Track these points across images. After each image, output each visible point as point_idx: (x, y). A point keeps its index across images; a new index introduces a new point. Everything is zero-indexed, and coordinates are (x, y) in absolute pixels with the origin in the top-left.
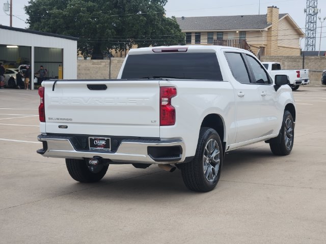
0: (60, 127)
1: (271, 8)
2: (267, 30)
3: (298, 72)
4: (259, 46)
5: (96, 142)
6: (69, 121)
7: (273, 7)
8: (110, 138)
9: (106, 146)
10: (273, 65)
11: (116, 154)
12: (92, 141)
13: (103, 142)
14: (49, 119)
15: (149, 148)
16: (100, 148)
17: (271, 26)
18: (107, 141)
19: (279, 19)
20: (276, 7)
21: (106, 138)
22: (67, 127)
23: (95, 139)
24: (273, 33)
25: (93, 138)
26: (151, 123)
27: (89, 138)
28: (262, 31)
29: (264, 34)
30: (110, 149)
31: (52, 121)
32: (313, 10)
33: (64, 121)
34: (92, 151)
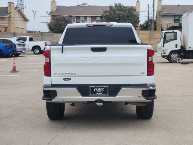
0: (64, 79)
1: (10, 3)
2: (8, 17)
3: (46, 43)
4: (3, 27)
5: (95, 90)
6: (73, 75)
7: (11, 3)
8: (107, 86)
9: (105, 91)
10: (30, 38)
11: (117, 97)
12: (92, 88)
13: (102, 89)
14: (55, 74)
15: (143, 91)
16: (99, 94)
17: (10, 14)
19: (15, 10)
20: (13, 3)
21: (104, 86)
22: (70, 79)
24: (12, 19)
25: (94, 87)
26: (141, 74)
27: (90, 86)
28: (5, 17)
29: (7, 19)
30: (108, 94)
32: (21, 6)
33: (69, 75)
34: (93, 96)
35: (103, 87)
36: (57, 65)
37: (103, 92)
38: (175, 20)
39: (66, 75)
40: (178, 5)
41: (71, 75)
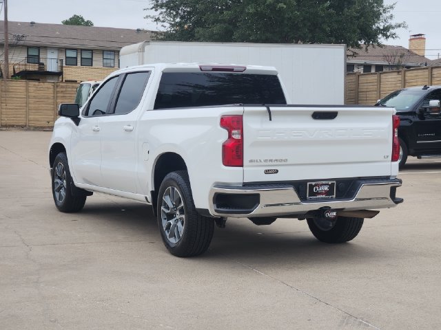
0: (267, 172)
5: (316, 189)
6: (283, 163)
8: (335, 182)
9: (329, 193)
12: (312, 187)
13: (326, 188)
16: (321, 196)
18: (331, 186)
21: (330, 183)
22: (277, 172)
23: (316, 185)
25: (313, 183)
26: (383, 159)
27: (308, 184)
30: (334, 196)
31: (255, 164)
33: (276, 163)
34: (311, 201)
35: (328, 184)
36: (257, 144)
37: (327, 193)
38: (29, 57)
39: (270, 163)
40: (32, 23)
41: (278, 163)
